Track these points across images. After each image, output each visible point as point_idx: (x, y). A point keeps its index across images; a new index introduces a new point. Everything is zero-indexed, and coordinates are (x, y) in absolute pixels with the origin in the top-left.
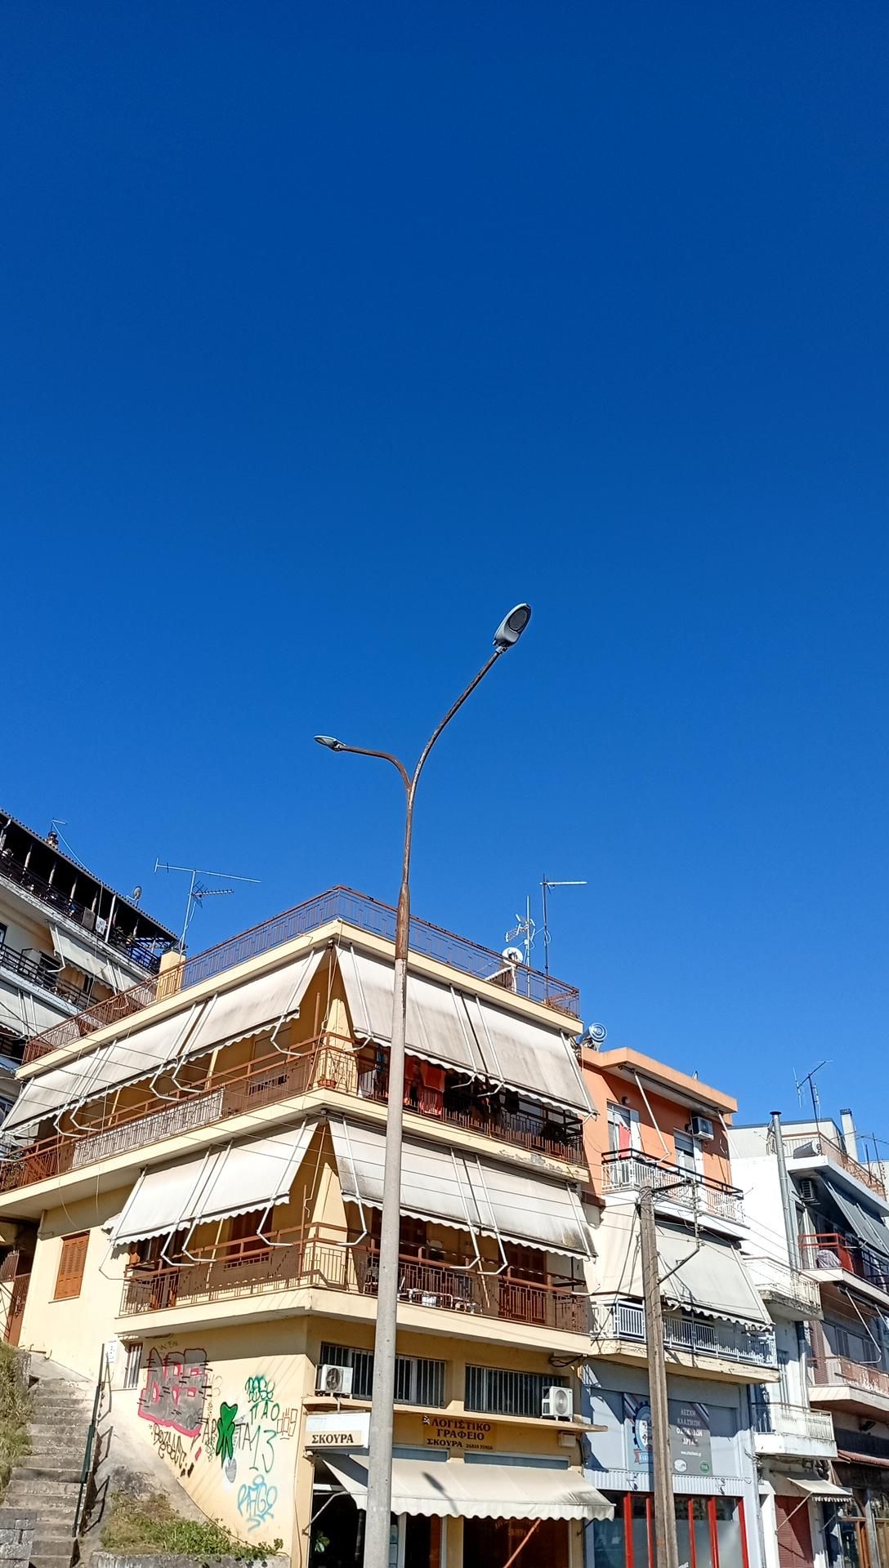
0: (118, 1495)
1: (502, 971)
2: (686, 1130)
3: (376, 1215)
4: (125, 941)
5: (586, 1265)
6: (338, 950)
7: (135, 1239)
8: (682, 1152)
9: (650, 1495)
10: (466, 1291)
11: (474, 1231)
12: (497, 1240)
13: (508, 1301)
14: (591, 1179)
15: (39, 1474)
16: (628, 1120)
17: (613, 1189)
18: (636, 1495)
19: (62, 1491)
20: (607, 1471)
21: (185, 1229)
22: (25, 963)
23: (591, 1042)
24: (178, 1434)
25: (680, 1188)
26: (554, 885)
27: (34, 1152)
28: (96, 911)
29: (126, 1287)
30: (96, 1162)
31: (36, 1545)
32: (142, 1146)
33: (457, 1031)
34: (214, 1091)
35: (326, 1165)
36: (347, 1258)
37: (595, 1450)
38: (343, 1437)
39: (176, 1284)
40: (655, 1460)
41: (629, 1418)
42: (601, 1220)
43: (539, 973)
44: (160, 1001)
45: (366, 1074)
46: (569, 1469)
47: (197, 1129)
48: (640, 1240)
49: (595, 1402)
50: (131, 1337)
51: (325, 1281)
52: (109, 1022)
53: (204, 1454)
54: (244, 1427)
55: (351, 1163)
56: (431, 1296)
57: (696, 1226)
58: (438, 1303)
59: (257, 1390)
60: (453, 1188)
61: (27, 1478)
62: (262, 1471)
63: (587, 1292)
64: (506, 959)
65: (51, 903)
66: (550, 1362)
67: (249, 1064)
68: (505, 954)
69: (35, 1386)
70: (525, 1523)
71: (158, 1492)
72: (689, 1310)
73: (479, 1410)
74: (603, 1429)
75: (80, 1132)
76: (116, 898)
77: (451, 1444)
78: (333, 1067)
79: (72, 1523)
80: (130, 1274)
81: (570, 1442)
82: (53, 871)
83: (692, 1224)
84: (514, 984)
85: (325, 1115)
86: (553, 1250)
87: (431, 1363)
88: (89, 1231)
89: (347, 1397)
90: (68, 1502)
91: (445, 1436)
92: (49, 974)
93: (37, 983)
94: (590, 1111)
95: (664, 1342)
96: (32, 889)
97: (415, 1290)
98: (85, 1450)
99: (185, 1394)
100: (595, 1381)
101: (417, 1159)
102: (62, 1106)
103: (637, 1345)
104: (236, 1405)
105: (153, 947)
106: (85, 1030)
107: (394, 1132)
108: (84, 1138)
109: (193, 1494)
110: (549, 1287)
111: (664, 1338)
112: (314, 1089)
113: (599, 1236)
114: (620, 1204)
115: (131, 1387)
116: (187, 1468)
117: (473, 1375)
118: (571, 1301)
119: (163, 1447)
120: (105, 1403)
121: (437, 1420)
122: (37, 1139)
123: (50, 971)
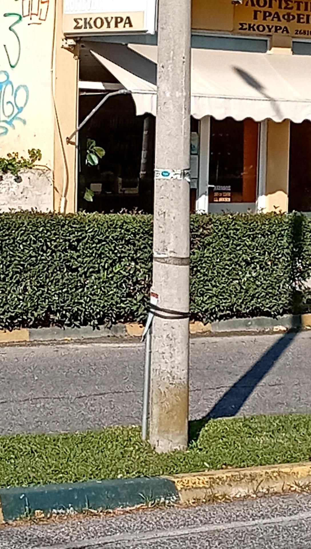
38: (118, 19)
62: (5, 66)
77: (273, 29)
91: (265, 19)
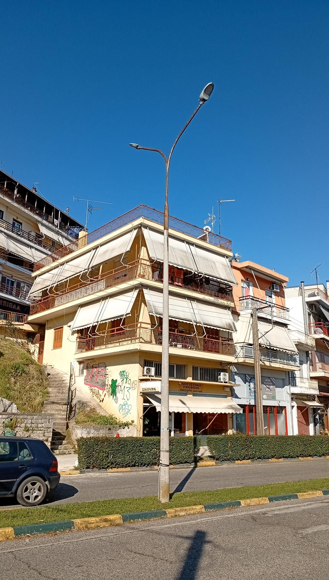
0: (80, 409)
1: (203, 235)
2: (270, 288)
3: (161, 320)
4: (65, 228)
5: (233, 333)
6: (143, 229)
7: (79, 329)
8: (268, 296)
9: (255, 406)
10: (192, 343)
11: (194, 324)
12: (202, 326)
13: (206, 346)
14: (235, 306)
15: (53, 403)
16: (249, 286)
17: (243, 309)
18: (250, 406)
19: (61, 408)
20: (240, 399)
21: (96, 325)
22: (30, 236)
23: (236, 260)
24: (98, 389)
25: (267, 308)
26: (223, 202)
27: (41, 301)
28: (53, 217)
29: (77, 344)
30: (63, 304)
31: (54, 423)
32: (78, 298)
33: (187, 257)
34: (102, 280)
35: (143, 303)
36: (151, 333)
37: (237, 392)
38: (152, 389)
39: (94, 343)
40: (256, 395)
41: (248, 382)
42: (239, 319)
43: (217, 235)
44: (80, 249)
45: (155, 273)
46: (228, 398)
47: (97, 292)
48: (252, 325)
49: (236, 377)
50: (80, 360)
51: (144, 340)
52: (63, 256)
53: (107, 396)
54: (119, 387)
55: (151, 302)
56: (180, 344)
57: (272, 320)
58: (183, 347)
59: (123, 375)
60: (187, 310)
61: (49, 404)
62: (126, 400)
63: (233, 342)
64: (205, 230)
65: (37, 214)
66: (221, 365)
67: (113, 270)
68: (204, 228)
69: (49, 376)
70: (213, 415)
71: (92, 407)
72: (269, 348)
73: (197, 380)
74: (239, 385)
75: (56, 294)
76: (60, 212)
77: (188, 390)
78: (143, 270)
79: (65, 417)
80: (78, 340)
81: (228, 390)
82: (36, 202)
83: (271, 320)
84: (208, 239)
85: (141, 287)
86: (222, 329)
87: (181, 366)
88: (63, 327)
89: (153, 376)
90: (63, 411)
91: (186, 388)
92: (39, 240)
93: (35, 243)
94: (235, 283)
95: (260, 358)
96: (29, 209)
97: (175, 343)
98: (68, 395)
99: (99, 377)
100: (236, 371)
101: (173, 300)
102: (49, 286)
103: (250, 359)
104: (116, 380)
105: (76, 230)
106: (54, 260)
107: (166, 292)
108: (58, 296)
109: (104, 407)
110: (220, 341)
111: (260, 357)
112: (137, 278)
113: (238, 325)
114: (245, 315)
115: (81, 375)
116: (102, 400)
117: (195, 369)
118: (228, 345)
119: (93, 393)
120: (73, 380)
121: (183, 383)
122: (42, 297)
123: (39, 239)
